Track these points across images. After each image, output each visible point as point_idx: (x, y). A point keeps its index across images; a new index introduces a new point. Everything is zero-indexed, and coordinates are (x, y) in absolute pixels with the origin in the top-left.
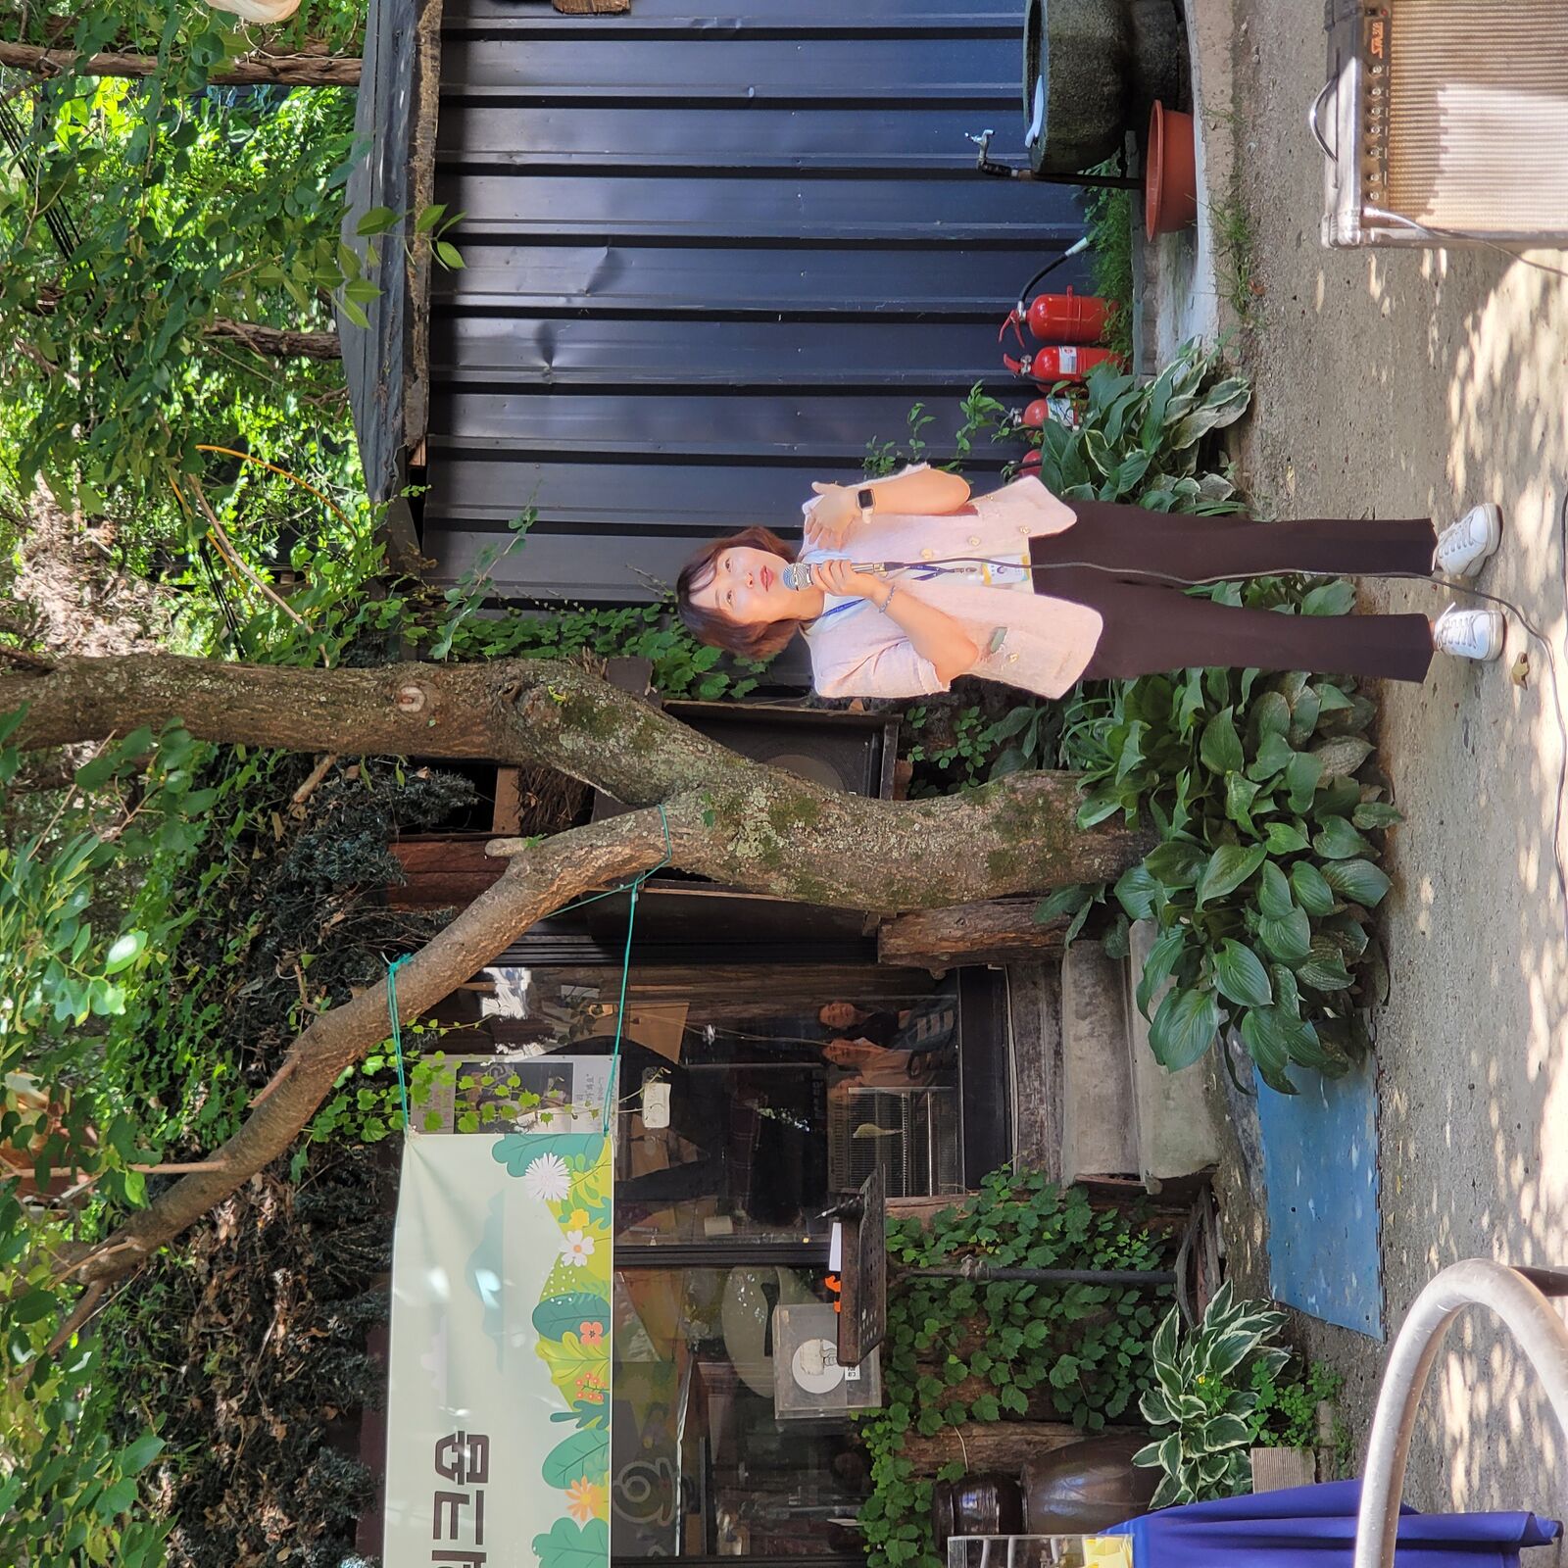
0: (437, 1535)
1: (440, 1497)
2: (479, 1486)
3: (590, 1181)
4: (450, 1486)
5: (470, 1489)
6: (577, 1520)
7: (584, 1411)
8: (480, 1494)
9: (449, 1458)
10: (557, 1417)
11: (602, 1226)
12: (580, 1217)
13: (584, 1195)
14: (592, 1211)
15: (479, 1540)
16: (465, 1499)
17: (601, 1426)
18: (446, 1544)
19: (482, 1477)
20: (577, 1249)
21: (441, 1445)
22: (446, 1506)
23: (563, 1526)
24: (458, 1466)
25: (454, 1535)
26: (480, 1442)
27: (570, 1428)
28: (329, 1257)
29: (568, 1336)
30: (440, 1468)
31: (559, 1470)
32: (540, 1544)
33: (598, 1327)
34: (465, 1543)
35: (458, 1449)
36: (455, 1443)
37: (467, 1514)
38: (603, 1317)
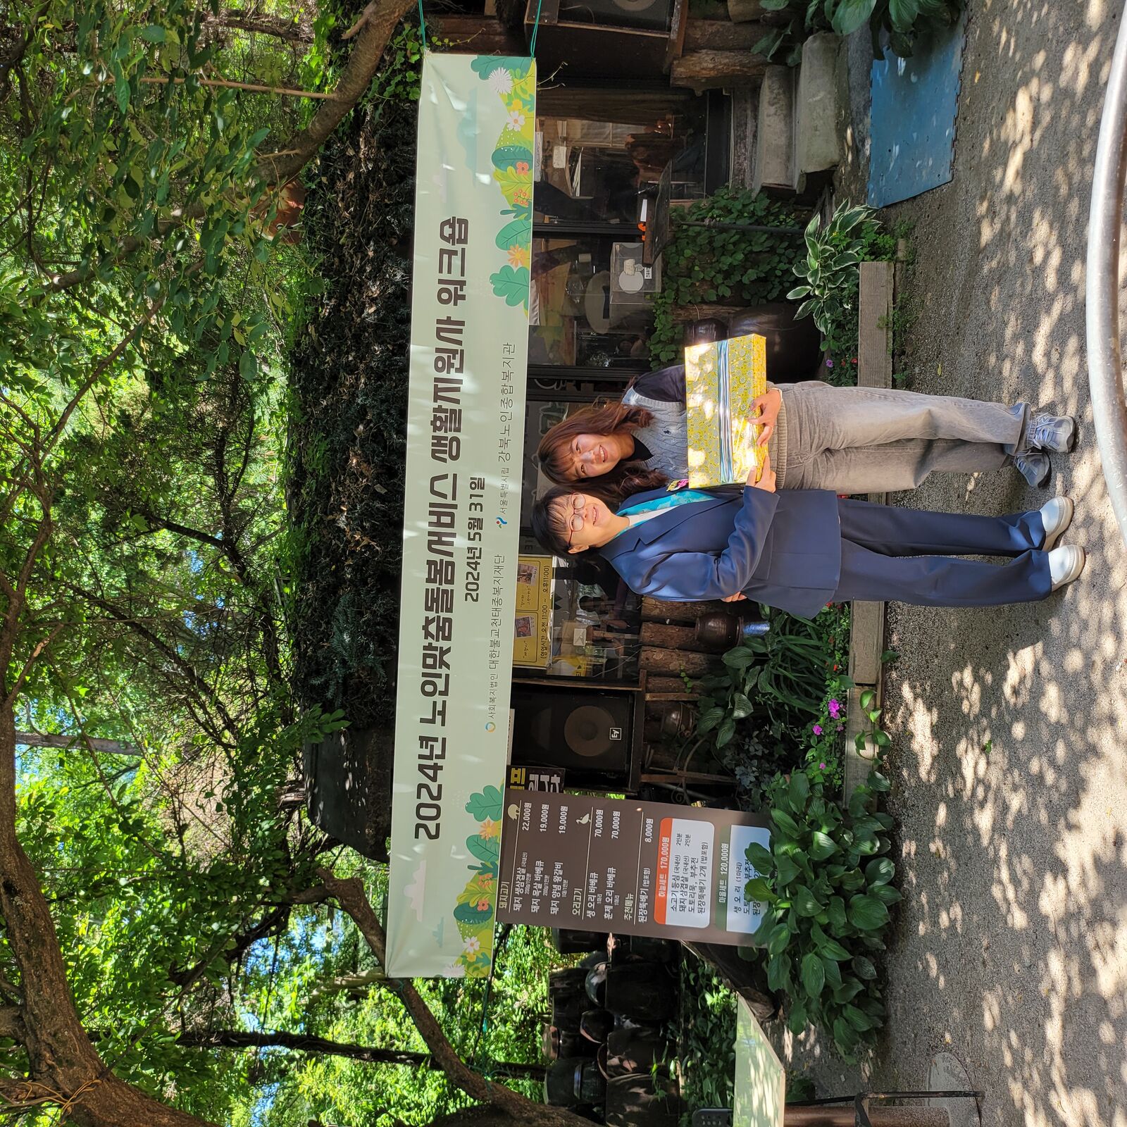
0: (441, 271)
1: (442, 252)
2: (463, 246)
3: (523, 85)
4: (448, 246)
5: (458, 247)
6: (513, 266)
7: (518, 210)
8: (463, 250)
9: (447, 231)
10: (504, 212)
11: (530, 110)
12: (517, 103)
13: (519, 91)
14: (525, 103)
15: (463, 274)
16: (455, 253)
17: (527, 219)
18: (445, 276)
19: (465, 241)
20: (516, 121)
21: (443, 224)
22: (446, 257)
23: (506, 269)
24: (452, 236)
25: (449, 272)
26: (463, 222)
27: (510, 218)
28: (393, 161)
29: (510, 169)
30: (442, 236)
31: (505, 240)
32: (494, 278)
33: (526, 165)
34: (456, 275)
35: (452, 226)
36: (450, 223)
37: (456, 261)
38: (529, 161)
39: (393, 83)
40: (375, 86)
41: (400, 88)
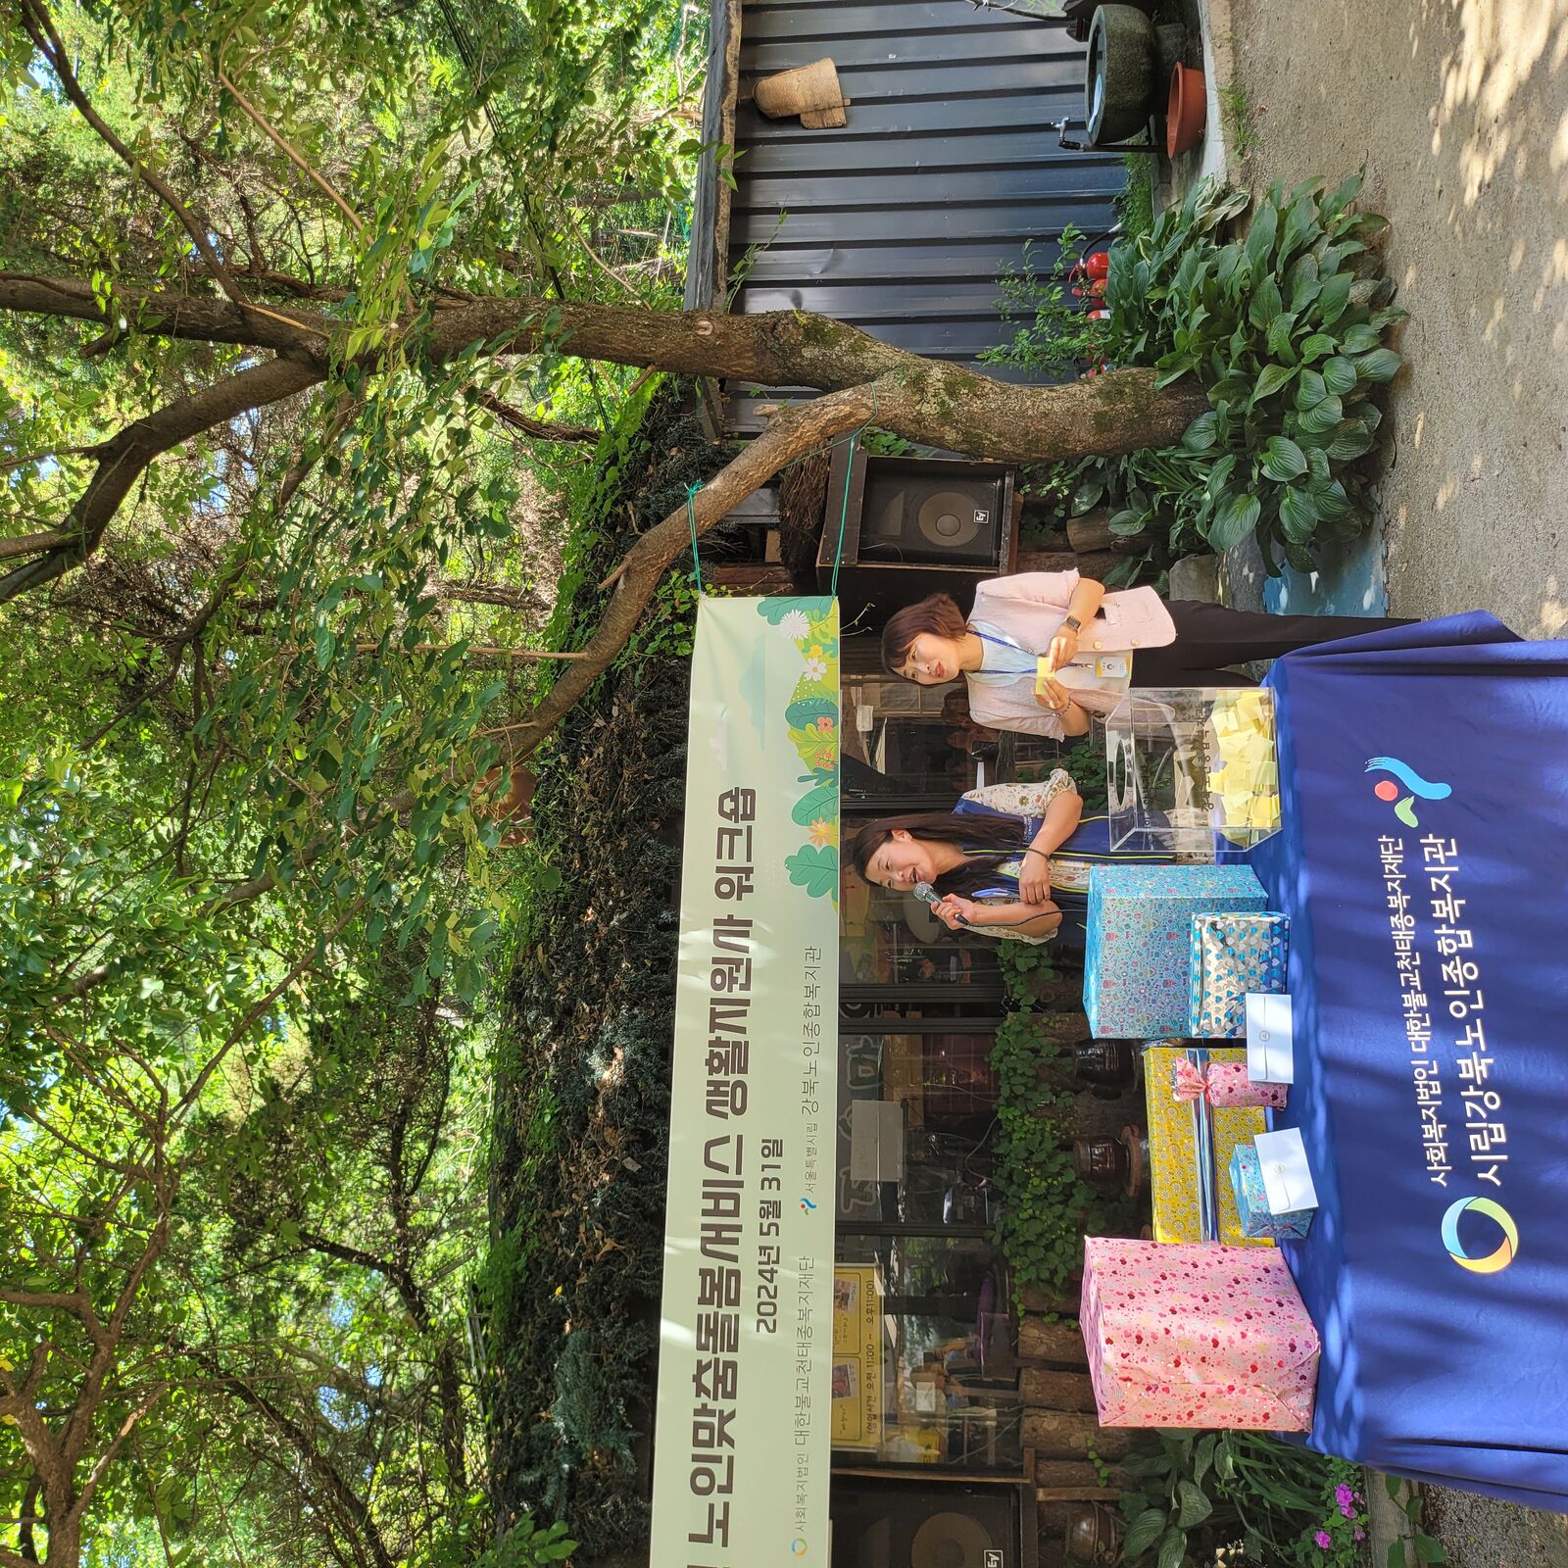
0: (719, 856)
1: (722, 831)
2: (749, 823)
3: (823, 627)
4: (730, 824)
5: (742, 825)
6: (816, 846)
7: (820, 774)
8: (749, 828)
9: (728, 805)
10: (802, 779)
11: (832, 656)
12: (816, 649)
13: (818, 635)
14: (824, 646)
15: (749, 859)
16: (739, 832)
17: (832, 785)
18: (725, 862)
19: (751, 817)
20: (815, 670)
21: (722, 798)
22: (726, 838)
23: (807, 850)
24: (735, 811)
25: (731, 856)
26: (750, 793)
27: (811, 785)
29: (809, 726)
30: (722, 813)
31: (803, 814)
32: (790, 862)
33: (829, 720)
34: (740, 861)
35: (735, 799)
36: (732, 795)
37: (740, 842)
38: (834, 715)
39: (658, 638)
40: (634, 643)
41: (667, 643)
